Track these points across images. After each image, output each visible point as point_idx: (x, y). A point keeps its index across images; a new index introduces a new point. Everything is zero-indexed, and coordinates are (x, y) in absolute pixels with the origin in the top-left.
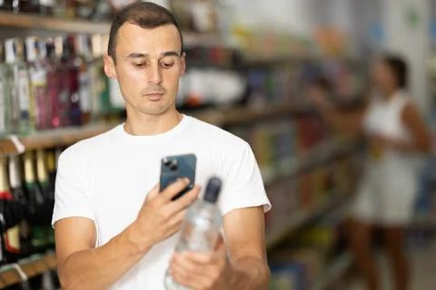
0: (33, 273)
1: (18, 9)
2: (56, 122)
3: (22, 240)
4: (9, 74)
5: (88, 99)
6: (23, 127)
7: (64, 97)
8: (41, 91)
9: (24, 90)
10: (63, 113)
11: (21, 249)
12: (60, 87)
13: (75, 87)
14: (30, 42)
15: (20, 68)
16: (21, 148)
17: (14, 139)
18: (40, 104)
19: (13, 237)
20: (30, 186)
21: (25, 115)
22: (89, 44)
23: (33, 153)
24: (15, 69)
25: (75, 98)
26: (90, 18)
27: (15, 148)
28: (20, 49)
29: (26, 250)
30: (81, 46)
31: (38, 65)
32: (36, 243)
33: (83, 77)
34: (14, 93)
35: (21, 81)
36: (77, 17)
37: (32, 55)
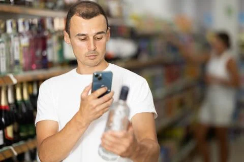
0: (20, 151)
1: (13, 3)
2: (34, 66)
3: (14, 133)
4: (9, 39)
5: (52, 54)
6: (16, 69)
7: (38, 53)
8: (26, 49)
9: (17, 48)
10: (37, 61)
11: (14, 138)
12: (36, 47)
13: (44, 47)
14: (20, 21)
15: (15, 36)
16: (15, 81)
17: (11, 76)
18: (25, 56)
19: (10, 131)
20: (19, 103)
21: (17, 62)
22: (53, 23)
23: (21, 84)
24: (12, 37)
25: (45, 53)
26: (52, 9)
27: (12, 81)
28: (14, 25)
29: (17, 138)
30: (48, 25)
31: (24, 35)
32: (22, 134)
33: (49, 42)
34: (11, 50)
35: (15, 43)
36: (46, 8)
37: (21, 29)
